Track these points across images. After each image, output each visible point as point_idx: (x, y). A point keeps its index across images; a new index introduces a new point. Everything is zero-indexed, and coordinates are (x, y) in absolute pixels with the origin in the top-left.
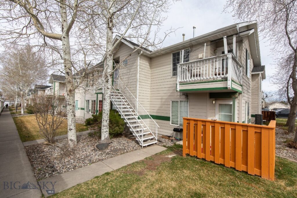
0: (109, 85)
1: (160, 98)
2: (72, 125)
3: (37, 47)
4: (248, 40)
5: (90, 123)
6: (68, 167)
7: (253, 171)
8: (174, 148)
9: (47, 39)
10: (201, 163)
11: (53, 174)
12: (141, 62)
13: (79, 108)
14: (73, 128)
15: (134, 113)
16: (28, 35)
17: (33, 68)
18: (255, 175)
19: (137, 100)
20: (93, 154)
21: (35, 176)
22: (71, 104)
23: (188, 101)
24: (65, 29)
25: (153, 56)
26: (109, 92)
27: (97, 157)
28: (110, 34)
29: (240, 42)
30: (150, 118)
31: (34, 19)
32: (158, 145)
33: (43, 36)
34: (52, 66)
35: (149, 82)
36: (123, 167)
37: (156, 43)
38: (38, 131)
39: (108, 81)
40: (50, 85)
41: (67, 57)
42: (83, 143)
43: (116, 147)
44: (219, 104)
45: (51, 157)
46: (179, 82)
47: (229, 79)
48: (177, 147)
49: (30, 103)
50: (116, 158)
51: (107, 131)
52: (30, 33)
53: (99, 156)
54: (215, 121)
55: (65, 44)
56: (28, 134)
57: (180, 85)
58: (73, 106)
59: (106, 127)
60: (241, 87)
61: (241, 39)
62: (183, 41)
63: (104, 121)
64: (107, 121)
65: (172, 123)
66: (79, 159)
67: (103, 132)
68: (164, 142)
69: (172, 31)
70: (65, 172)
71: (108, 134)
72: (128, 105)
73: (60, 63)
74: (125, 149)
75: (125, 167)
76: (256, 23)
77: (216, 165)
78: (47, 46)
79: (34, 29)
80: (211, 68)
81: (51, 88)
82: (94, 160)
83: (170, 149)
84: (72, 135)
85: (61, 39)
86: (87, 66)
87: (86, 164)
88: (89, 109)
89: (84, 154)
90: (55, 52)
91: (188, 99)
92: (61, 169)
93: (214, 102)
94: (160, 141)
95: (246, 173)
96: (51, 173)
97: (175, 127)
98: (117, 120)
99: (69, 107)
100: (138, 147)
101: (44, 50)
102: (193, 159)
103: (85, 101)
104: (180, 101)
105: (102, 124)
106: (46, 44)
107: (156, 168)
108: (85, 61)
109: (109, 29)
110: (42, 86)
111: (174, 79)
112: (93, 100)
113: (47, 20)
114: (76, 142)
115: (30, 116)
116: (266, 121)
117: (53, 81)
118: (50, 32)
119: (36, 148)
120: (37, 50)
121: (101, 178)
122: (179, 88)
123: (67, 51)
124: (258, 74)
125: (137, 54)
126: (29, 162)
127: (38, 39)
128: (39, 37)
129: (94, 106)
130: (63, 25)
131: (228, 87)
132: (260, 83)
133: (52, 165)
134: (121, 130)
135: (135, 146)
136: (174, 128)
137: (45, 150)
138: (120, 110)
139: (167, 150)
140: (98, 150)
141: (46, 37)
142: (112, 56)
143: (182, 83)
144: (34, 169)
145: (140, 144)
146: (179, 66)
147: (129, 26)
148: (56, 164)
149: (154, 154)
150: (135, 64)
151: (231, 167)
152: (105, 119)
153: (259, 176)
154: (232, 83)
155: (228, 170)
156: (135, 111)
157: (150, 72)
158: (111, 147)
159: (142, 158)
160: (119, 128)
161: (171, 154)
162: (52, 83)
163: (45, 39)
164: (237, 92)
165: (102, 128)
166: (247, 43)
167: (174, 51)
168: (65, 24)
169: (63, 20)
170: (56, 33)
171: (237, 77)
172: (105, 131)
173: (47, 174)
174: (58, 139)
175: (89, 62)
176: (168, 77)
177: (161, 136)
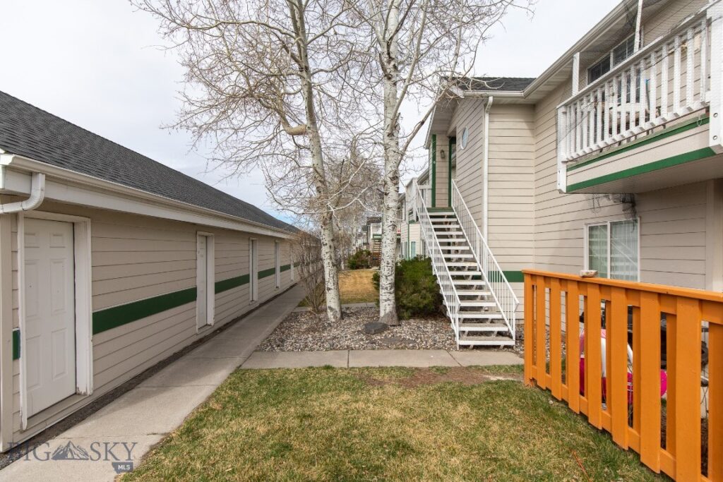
2: (331, 281)
12: (494, 125)
14: (333, 288)
27: (348, 342)
32: (516, 353)
36: (366, 367)
43: (399, 335)
46: (564, 162)
47: (717, 108)
51: (389, 300)
53: (353, 342)
57: (569, 170)
63: (382, 276)
67: (382, 300)
71: (391, 306)
74: (414, 342)
84: (331, 300)
87: (322, 348)
100: (452, 344)
104: (612, 224)
107: (420, 385)
114: (339, 312)
125: (484, 108)
131: (713, 143)
135: (443, 341)
140: (364, 333)
148: (291, 338)
149: (466, 365)
150: (480, 136)
157: (533, 148)
158: (391, 333)
159: (426, 365)
165: (381, 292)
167: (592, 61)
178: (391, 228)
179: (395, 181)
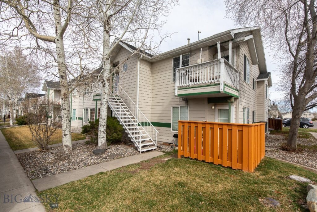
0: (107, 90)
1: (161, 104)
2: (67, 130)
3: (29, 49)
4: (247, 46)
5: (87, 130)
6: (62, 169)
7: (236, 166)
8: (173, 153)
9: (40, 41)
10: (193, 162)
11: (46, 175)
12: (141, 66)
13: (77, 118)
14: (68, 134)
15: (134, 120)
16: (20, 37)
17: (24, 74)
18: (238, 169)
19: (138, 107)
20: (88, 159)
21: (28, 177)
22: (66, 109)
23: (188, 107)
24: (59, 32)
25: (154, 60)
26: (106, 97)
27: (92, 161)
28: (107, 37)
29: (236, 47)
30: (151, 126)
31: (25, 21)
32: (158, 151)
33: (35, 38)
34: (46, 69)
35: (151, 88)
36: (118, 168)
37: (152, 47)
38: (30, 141)
39: (105, 85)
40: (44, 93)
41: (61, 60)
42: (79, 150)
43: (113, 153)
44: (219, 110)
45: (45, 162)
46: (177, 87)
47: (222, 83)
48: (175, 152)
49: (20, 114)
50: (112, 162)
51: (104, 137)
52: (21, 35)
53: (94, 160)
54: (205, 122)
55: (59, 47)
56: (20, 143)
57: (178, 89)
58: (68, 110)
59: (103, 133)
60: (238, 92)
61: (238, 45)
62: (188, 44)
63: (100, 126)
64: (104, 127)
65: (173, 130)
66: (74, 163)
67: (100, 138)
68: (163, 149)
69: (168, 35)
70: (59, 173)
71: (105, 140)
72: (128, 111)
73: (54, 66)
74: (123, 154)
75: (120, 168)
76: (259, 29)
77: (206, 164)
78: (40, 48)
79: (25, 31)
80: (209, 73)
81: (45, 96)
82: (89, 164)
83: (168, 154)
84: (67, 141)
85: (55, 41)
86: (82, 69)
87: (81, 167)
88: (88, 118)
89: (79, 159)
90: (48, 54)
91: (187, 104)
92: (55, 171)
93: (213, 107)
94: (159, 148)
95: (231, 168)
96: (44, 174)
97: (176, 133)
98: (115, 126)
99: (63, 112)
100: (136, 152)
101: (37, 52)
102: (186, 160)
103: (84, 109)
104: (180, 107)
105: (99, 129)
106: (39, 47)
107: (150, 168)
108: (81, 65)
109: (105, 32)
110: (34, 94)
111: (173, 85)
112: (92, 108)
113: (40, 21)
114: (71, 148)
115: (21, 127)
116: (273, 129)
117: (47, 89)
118: (43, 34)
119: (28, 155)
120: (29, 53)
121: (94, 176)
122: (177, 93)
123: (61, 54)
124: (264, 81)
125: (137, 59)
126: (21, 167)
127: (30, 41)
128: (31, 39)
129: (93, 115)
130: (56, 27)
131: (221, 90)
132: (265, 90)
133: (46, 168)
134: (119, 136)
135: (133, 152)
136: (175, 135)
137: (38, 156)
138: (119, 116)
139: (165, 154)
140: (94, 155)
141: (38, 39)
142: (110, 60)
143: (180, 88)
144: (26, 172)
145: (139, 150)
146: (177, 70)
147: (126, 29)
148: (50, 167)
149: (151, 158)
150: (135, 69)
151: (219, 165)
152: (102, 124)
153: (240, 170)
154: (225, 86)
155: (215, 167)
156: (135, 118)
157: (151, 78)
158: (109, 152)
159: (139, 161)
160: (117, 135)
161: (167, 158)
162: (46, 91)
163: (38, 41)
164: (233, 96)
165: (99, 133)
166: (246, 49)
167: (174, 56)
168: (58, 26)
169: (57, 22)
170: (50, 35)
171: (232, 82)
172: (102, 136)
173: (41, 175)
174: (52, 147)
175: (85, 65)
176: (169, 83)
177: (162, 143)
178: (106, 102)
179: (108, 81)
